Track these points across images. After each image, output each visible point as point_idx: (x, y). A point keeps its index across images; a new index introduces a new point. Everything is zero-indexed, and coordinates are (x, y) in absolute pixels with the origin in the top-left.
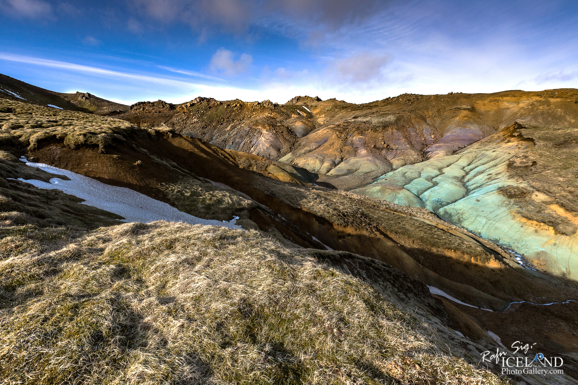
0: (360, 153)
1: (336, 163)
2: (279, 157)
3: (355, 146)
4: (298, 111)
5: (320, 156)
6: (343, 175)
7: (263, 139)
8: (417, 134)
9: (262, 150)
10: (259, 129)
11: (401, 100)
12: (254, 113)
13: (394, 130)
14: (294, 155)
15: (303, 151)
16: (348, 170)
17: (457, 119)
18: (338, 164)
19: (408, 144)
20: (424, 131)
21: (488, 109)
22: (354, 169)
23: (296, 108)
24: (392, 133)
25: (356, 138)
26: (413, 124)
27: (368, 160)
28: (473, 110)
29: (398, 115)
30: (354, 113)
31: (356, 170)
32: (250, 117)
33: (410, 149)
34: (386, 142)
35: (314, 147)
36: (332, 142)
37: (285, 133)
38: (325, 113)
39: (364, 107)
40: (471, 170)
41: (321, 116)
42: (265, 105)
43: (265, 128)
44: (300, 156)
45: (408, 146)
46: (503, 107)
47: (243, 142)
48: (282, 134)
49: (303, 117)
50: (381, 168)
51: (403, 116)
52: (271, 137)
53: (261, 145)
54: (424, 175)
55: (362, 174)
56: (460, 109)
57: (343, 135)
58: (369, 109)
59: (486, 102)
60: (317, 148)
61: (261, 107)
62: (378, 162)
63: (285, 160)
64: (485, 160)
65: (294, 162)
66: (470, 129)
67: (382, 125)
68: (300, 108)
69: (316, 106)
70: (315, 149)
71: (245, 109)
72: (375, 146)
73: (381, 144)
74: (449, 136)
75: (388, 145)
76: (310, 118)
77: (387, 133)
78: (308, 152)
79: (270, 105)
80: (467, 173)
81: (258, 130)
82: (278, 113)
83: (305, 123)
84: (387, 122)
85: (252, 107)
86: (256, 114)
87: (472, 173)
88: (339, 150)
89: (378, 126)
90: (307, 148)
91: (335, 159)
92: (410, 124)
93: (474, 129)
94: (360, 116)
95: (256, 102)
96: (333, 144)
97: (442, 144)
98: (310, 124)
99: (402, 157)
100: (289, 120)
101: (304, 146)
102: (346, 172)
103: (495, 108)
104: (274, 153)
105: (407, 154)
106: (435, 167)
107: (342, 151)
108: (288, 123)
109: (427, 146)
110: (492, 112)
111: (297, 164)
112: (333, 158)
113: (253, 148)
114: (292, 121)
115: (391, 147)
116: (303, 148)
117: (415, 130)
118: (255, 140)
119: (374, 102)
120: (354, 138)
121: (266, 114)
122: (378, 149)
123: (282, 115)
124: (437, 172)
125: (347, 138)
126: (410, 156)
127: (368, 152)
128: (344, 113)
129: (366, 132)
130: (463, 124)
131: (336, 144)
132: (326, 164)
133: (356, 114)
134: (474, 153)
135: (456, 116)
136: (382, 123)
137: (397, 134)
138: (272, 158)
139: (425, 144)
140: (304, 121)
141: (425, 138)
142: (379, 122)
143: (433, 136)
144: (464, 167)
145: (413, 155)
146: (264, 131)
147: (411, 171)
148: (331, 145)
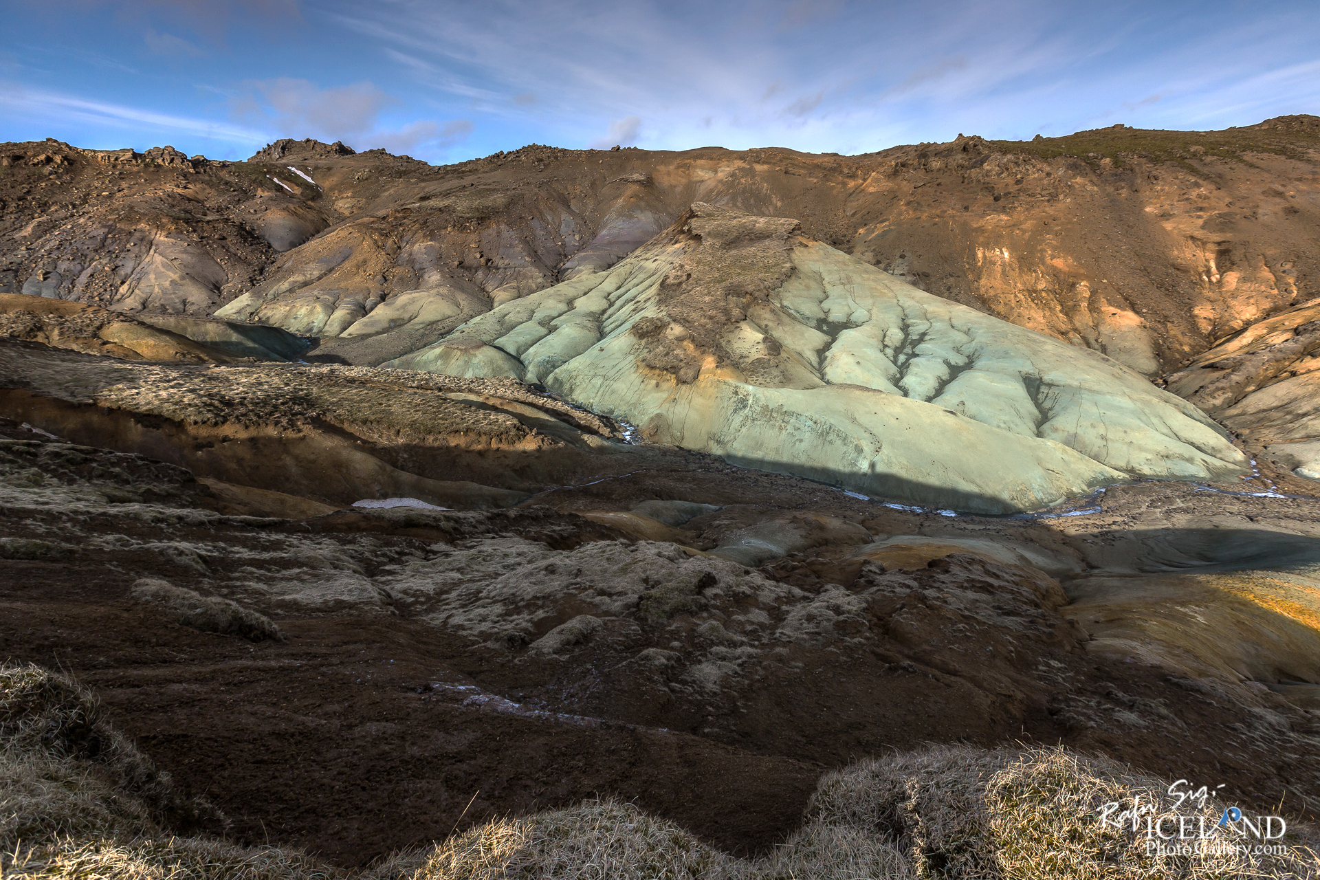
0: (427, 282)
1: (368, 308)
2: (216, 305)
3: (417, 266)
4: (275, 180)
5: (328, 294)
6: (378, 333)
7: (158, 259)
8: (548, 233)
9: (157, 290)
10: (141, 231)
11: (523, 158)
12: (124, 185)
13: (503, 227)
14: (259, 297)
15: (285, 286)
16: (392, 321)
17: (620, 201)
18: (372, 309)
19: (529, 255)
20: (563, 225)
21: (674, 182)
22: (406, 316)
23: (268, 172)
24: (499, 233)
25: (420, 247)
26: (541, 213)
27: (439, 294)
28: (649, 183)
29: (513, 192)
30: (424, 188)
31: (410, 320)
32: (111, 196)
33: (532, 264)
34: (486, 252)
35: (316, 273)
36: (361, 258)
37: (232, 240)
38: (353, 186)
39: (447, 173)
40: (619, 297)
41: (345, 195)
42: (160, 161)
43: (160, 227)
44: (276, 298)
45: (527, 259)
46: (695, 179)
47: (89, 271)
48: (223, 242)
49: (292, 196)
50: (466, 310)
51: (523, 195)
52: (185, 252)
53: (152, 276)
54: (538, 315)
55: (421, 326)
56: (627, 181)
57: (390, 242)
58: (457, 178)
59: (672, 167)
60: (325, 274)
61: (147, 165)
62: (461, 298)
63: (234, 311)
64: (642, 276)
65: (260, 315)
66: (639, 221)
67: (477, 214)
68: (283, 173)
69: (329, 169)
70: (319, 278)
71: (88, 172)
72: (461, 263)
73: (475, 258)
74: (604, 236)
75: (489, 260)
76: (313, 199)
77: (486, 233)
78: (299, 288)
79: (177, 161)
80: (611, 304)
81: (138, 234)
82: (210, 184)
83: (295, 213)
84: (487, 208)
85: (114, 166)
86: (130, 188)
87: (618, 303)
88: (379, 277)
89: (468, 219)
90: (298, 278)
91: (366, 298)
92: (535, 211)
93: (645, 218)
94: (435, 196)
95: (124, 151)
96: (365, 262)
97: (590, 253)
98: (311, 215)
99: (515, 284)
100: (247, 204)
101: (290, 272)
102: (386, 325)
103: (684, 181)
104: (197, 296)
105: (525, 277)
106: (562, 298)
107: (385, 279)
108: (242, 212)
109: (566, 256)
110: (679, 189)
111: (268, 318)
112: (360, 298)
113: (125, 287)
114: (257, 207)
115: (494, 264)
116: (284, 278)
117: (544, 224)
118: (130, 265)
119: (470, 162)
120: (416, 247)
121: (169, 187)
122: (469, 268)
123: (224, 192)
124: (563, 307)
125: (399, 248)
126: (530, 281)
127: (443, 276)
128: (401, 186)
129: (443, 232)
130: (628, 213)
131: (372, 263)
132: (340, 314)
133: (427, 190)
134: (627, 267)
135: (618, 197)
136: (478, 210)
137: (508, 234)
138: (191, 309)
139: (563, 255)
140: (291, 206)
141: (563, 241)
142: (471, 209)
143: (577, 237)
144: (609, 294)
145: (536, 276)
146: (160, 237)
147: (518, 309)
148: (358, 267)
